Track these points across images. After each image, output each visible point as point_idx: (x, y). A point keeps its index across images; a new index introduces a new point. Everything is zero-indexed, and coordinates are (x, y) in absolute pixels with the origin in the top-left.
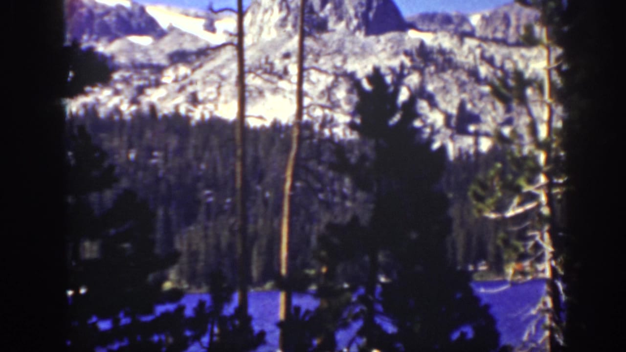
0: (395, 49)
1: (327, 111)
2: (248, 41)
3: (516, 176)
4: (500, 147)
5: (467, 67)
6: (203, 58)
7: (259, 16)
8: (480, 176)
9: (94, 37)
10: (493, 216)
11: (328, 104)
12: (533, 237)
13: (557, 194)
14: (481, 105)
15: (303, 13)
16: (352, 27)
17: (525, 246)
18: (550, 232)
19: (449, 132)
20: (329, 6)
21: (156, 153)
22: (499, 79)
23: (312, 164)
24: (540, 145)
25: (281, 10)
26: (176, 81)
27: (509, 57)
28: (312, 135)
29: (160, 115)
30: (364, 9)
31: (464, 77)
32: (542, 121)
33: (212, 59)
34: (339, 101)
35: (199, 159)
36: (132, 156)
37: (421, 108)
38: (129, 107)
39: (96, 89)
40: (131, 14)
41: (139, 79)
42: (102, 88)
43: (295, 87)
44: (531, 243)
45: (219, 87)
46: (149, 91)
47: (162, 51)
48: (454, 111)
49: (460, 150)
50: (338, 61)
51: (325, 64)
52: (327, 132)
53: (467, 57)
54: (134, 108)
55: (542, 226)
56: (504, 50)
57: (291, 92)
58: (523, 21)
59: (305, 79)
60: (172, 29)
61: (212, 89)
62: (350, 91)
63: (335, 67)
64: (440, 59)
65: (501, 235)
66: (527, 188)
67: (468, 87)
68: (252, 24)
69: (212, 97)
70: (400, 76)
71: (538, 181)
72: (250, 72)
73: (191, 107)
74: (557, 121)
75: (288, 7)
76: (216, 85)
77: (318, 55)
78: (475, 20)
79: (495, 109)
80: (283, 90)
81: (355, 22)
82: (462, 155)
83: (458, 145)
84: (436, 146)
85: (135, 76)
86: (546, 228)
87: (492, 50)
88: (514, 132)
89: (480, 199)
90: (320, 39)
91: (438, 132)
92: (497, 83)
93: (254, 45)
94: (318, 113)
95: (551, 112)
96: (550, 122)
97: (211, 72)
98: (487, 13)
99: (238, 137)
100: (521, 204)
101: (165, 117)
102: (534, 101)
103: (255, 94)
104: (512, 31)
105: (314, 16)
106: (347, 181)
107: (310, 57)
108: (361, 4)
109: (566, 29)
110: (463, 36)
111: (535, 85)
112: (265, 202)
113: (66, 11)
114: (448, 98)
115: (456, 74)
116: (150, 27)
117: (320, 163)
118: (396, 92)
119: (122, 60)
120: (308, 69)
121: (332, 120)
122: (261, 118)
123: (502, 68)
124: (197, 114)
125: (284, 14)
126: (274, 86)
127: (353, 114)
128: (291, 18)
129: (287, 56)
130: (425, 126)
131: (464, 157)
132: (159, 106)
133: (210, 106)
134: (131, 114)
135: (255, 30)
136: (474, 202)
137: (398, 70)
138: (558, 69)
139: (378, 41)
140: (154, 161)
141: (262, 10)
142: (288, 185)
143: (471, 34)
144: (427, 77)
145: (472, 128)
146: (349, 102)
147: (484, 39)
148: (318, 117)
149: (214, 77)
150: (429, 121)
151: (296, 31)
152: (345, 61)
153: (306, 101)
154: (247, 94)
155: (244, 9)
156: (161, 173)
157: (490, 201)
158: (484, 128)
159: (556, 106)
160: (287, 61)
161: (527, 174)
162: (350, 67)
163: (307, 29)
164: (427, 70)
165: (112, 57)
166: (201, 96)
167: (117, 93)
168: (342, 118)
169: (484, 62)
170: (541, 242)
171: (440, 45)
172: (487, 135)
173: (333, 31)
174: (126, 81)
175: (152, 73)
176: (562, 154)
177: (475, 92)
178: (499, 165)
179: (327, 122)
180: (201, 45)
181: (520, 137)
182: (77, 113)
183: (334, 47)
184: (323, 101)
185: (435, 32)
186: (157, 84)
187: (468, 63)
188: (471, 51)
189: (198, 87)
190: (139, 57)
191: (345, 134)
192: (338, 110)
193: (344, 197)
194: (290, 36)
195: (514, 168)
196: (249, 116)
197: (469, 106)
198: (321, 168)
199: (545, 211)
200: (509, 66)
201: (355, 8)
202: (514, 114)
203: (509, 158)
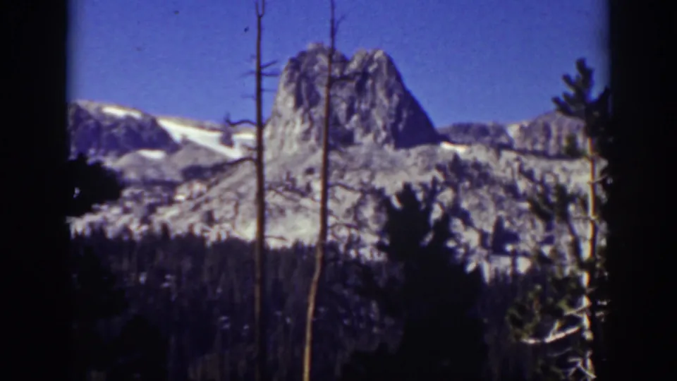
0: (427, 164)
1: (353, 231)
2: (268, 156)
3: (557, 299)
4: (539, 268)
5: (504, 181)
6: (219, 175)
7: (280, 129)
8: (518, 299)
9: (102, 151)
10: (532, 341)
11: (354, 223)
12: (574, 364)
13: (601, 317)
14: (519, 223)
15: (327, 125)
16: (380, 140)
17: (566, 374)
18: (592, 358)
19: (485, 252)
20: (355, 118)
21: (168, 277)
22: (539, 195)
23: (337, 288)
24: (582, 265)
25: (303, 122)
26: (190, 198)
27: (550, 172)
28: (337, 256)
29: (173, 235)
30: (392, 121)
31: (501, 193)
32: (585, 239)
33: (230, 175)
34: (366, 220)
35: (214, 283)
36: (142, 279)
37: (455, 226)
38: (139, 227)
39: (104, 207)
40: (141, 126)
41: (150, 197)
42: (111, 206)
43: (318, 206)
44: (573, 370)
45: (237, 206)
46: (160, 210)
47: (174, 167)
48: (489, 229)
49: (496, 270)
50: (365, 176)
51: (350, 180)
52: (353, 253)
53: (504, 171)
54: (144, 228)
55: (585, 351)
56: (544, 164)
57: (314, 211)
58: (565, 132)
59: (330, 196)
60: (186, 142)
61: (229, 207)
62: (378, 209)
63: (362, 183)
64: (476, 173)
65: (540, 362)
66: (569, 312)
67: (506, 204)
68: (272, 137)
69: (229, 216)
70: (432, 192)
71: (581, 304)
72: (270, 189)
73: (206, 227)
74: (601, 239)
75: (311, 119)
76: (233, 203)
77: (344, 170)
78: (513, 131)
79: (534, 227)
80: (306, 208)
81: (384, 134)
82: (498, 277)
83: (494, 265)
84: (471, 267)
85: (146, 194)
86: (589, 353)
87: (531, 163)
88: (555, 251)
89: (519, 324)
90: (346, 153)
91: (473, 252)
92: (537, 199)
93: (275, 160)
94: (344, 232)
95: (595, 230)
96: (593, 241)
97: (228, 189)
98: (526, 124)
99: (257, 258)
100: (562, 329)
101: (178, 237)
102: (578, 219)
103: (275, 213)
104: (552, 142)
105: (339, 129)
106: (374, 305)
107: (335, 172)
108: (390, 116)
109: (611, 140)
110: (499, 148)
111: (578, 200)
112: (286, 327)
113: (71, 122)
114: (484, 214)
115: (492, 191)
116: (162, 140)
117: (346, 286)
118: (429, 210)
119: (132, 175)
120: (333, 186)
121: (359, 240)
122: (282, 238)
123: (542, 182)
124: (213, 235)
125: (307, 126)
126: (296, 205)
127: (380, 234)
128: (314, 131)
129: (310, 171)
130: (459, 245)
131: (501, 279)
132: (172, 226)
133: (227, 226)
134: (141, 234)
135: (276, 143)
136: (511, 327)
137: (430, 186)
138: (603, 182)
139: (409, 155)
140: (166, 285)
141: (283, 122)
142: (311, 309)
143: (509, 147)
144: (461, 192)
145: (509, 248)
146: (377, 219)
147: (523, 152)
148: (344, 237)
149: (231, 195)
150: (463, 240)
151: (319, 145)
152: (372, 177)
153: (331, 220)
154: (267, 213)
155: (264, 121)
156: (173, 297)
157: (529, 326)
158: (523, 247)
159: (601, 223)
160: (310, 177)
161: (569, 296)
162: (378, 183)
163: (331, 142)
164: (461, 185)
165: (121, 173)
166: (217, 216)
167: (126, 211)
168: (370, 238)
169: (522, 177)
170: (583, 369)
171: (475, 159)
172: (525, 254)
173: (360, 144)
174: (137, 198)
175: (164, 190)
176: (606, 274)
177: (513, 209)
178: (539, 287)
179: (354, 243)
180: (217, 160)
181: (561, 256)
182: (83, 233)
183: (361, 161)
184: (350, 221)
185: (469, 144)
186: (170, 202)
187: (505, 178)
188: (508, 164)
189: (214, 204)
190: (151, 174)
191: (372, 256)
192: (365, 230)
193: (371, 323)
194: (313, 150)
195: (555, 291)
196: (270, 237)
197: (506, 224)
198: (346, 292)
199: (588, 335)
200: (549, 180)
201: (384, 119)
202: (554, 232)
203: (549, 279)
